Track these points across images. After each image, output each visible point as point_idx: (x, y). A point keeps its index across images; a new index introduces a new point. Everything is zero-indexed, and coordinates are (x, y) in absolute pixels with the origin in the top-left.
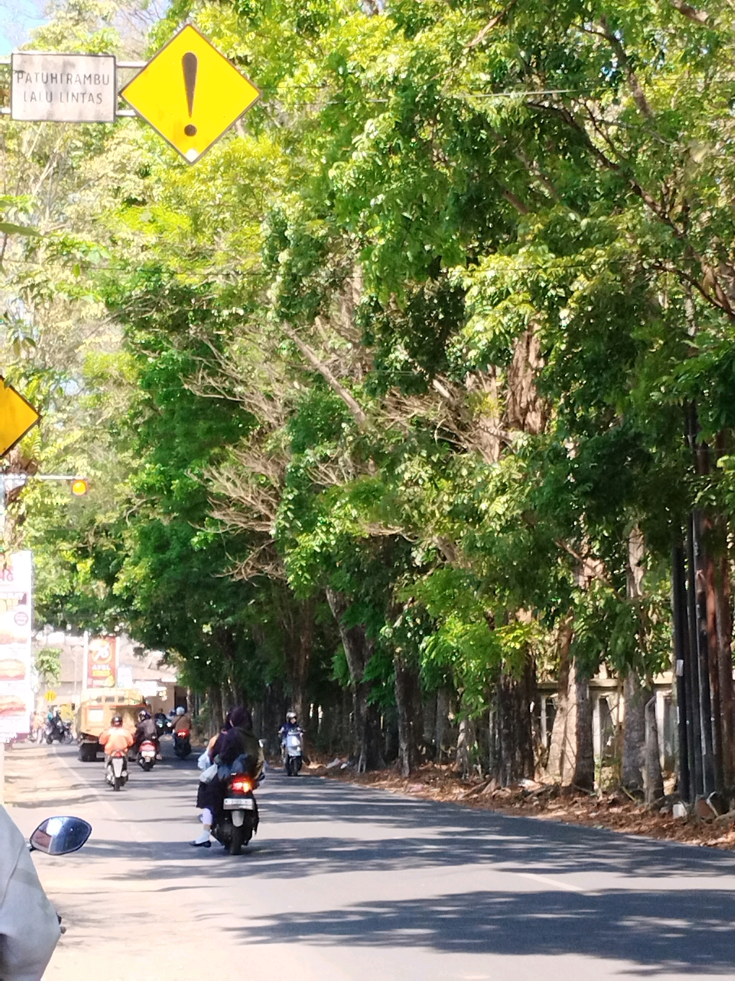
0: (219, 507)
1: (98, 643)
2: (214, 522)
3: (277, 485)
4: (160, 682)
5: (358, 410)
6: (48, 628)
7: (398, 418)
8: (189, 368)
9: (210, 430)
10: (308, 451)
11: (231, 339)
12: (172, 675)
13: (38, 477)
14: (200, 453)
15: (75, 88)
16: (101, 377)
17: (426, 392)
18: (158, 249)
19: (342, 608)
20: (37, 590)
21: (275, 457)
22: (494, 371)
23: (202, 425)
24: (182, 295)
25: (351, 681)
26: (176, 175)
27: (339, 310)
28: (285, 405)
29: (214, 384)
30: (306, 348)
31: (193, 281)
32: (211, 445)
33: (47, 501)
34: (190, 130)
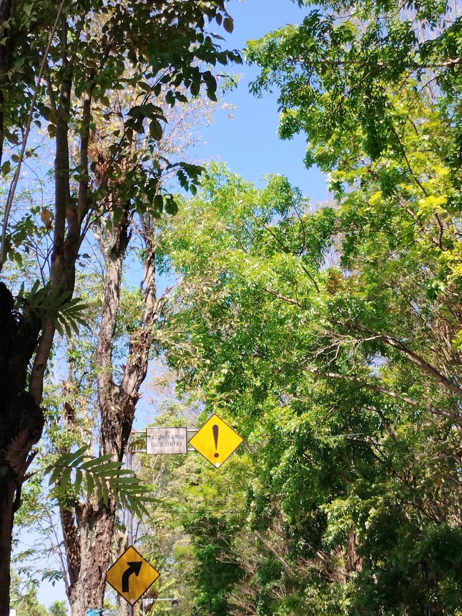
0: (232, 610)
3: (255, 599)
5: (287, 566)
7: (303, 569)
8: (217, 551)
9: (227, 577)
10: (267, 584)
11: (234, 538)
13: (158, 599)
14: (223, 587)
15: (171, 440)
16: (182, 556)
17: (314, 557)
18: (204, 503)
21: (254, 587)
22: (342, 547)
23: (224, 575)
24: (214, 521)
26: (211, 472)
27: (277, 525)
28: (257, 565)
29: (228, 557)
30: (265, 541)
31: (219, 516)
32: (228, 583)
33: (162, 609)
34: (217, 455)
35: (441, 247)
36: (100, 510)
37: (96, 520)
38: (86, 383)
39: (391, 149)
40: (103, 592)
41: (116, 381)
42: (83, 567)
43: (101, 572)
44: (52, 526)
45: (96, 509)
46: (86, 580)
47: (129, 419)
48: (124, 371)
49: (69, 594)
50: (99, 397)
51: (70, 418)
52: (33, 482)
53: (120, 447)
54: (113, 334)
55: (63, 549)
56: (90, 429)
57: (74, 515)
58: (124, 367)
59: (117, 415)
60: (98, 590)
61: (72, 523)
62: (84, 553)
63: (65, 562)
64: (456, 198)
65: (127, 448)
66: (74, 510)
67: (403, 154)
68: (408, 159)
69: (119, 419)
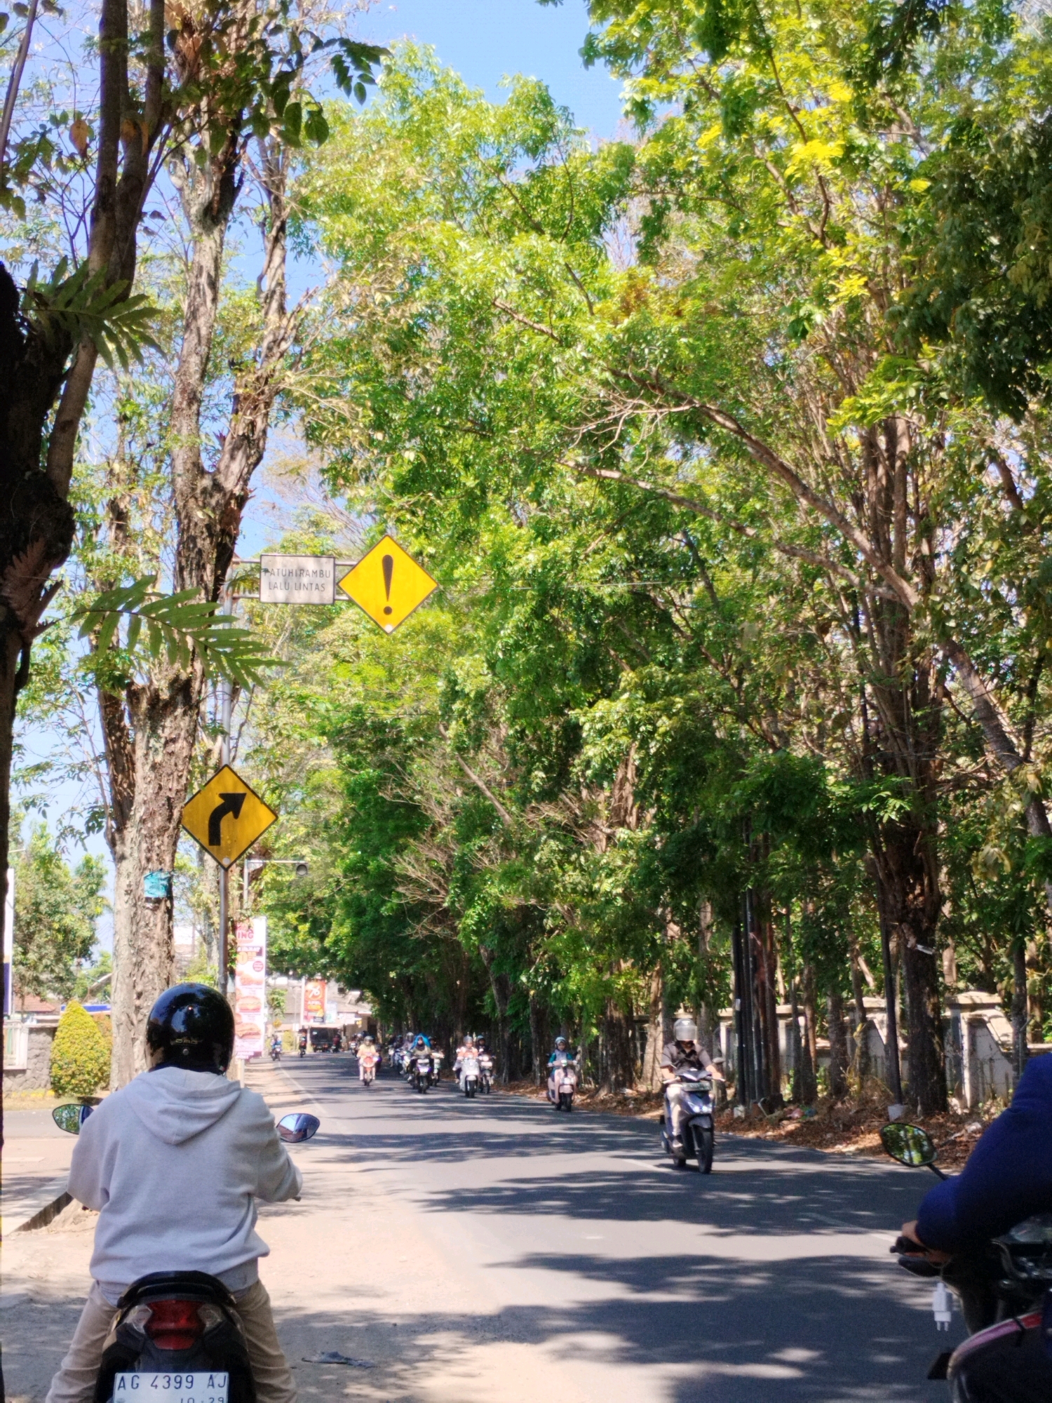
0: (403, 884)
1: (311, 985)
2: (399, 895)
3: (445, 869)
4: (357, 1014)
5: (503, 812)
6: (275, 974)
7: (533, 819)
8: (382, 782)
9: (396, 828)
10: (469, 843)
11: (412, 760)
12: (367, 1009)
13: (273, 861)
14: (389, 844)
15: (306, 580)
16: (319, 788)
17: (554, 800)
18: (363, 696)
19: (491, 959)
20: (270, 944)
21: (444, 847)
22: (603, 786)
23: (391, 823)
24: (379, 727)
25: (498, 1014)
26: (375, 640)
28: (451, 809)
29: (400, 793)
30: (467, 768)
31: (387, 718)
32: (397, 838)
33: (279, 878)
34: (388, 611)
35: (823, 241)
36: (172, 698)
37: (163, 717)
38: (149, 465)
39: (746, 42)
40: (175, 844)
41: (206, 464)
42: (138, 798)
43: (171, 808)
44: (84, 723)
45: (165, 695)
46: (143, 821)
47: (229, 535)
48: (223, 445)
49: (113, 843)
50: (174, 491)
51: (119, 527)
52: (52, 642)
53: (211, 586)
54: (204, 373)
55: (103, 767)
56: (155, 551)
57: (124, 706)
58: (222, 438)
59: (208, 527)
60: (166, 840)
61: (121, 719)
62: (142, 772)
63: (107, 788)
64: (859, 148)
65: (224, 588)
66: (124, 694)
67: (769, 54)
68: (778, 65)
69: (211, 535)
